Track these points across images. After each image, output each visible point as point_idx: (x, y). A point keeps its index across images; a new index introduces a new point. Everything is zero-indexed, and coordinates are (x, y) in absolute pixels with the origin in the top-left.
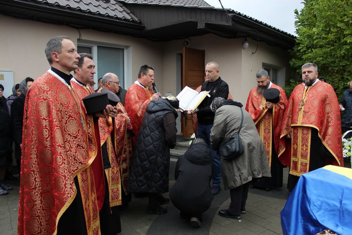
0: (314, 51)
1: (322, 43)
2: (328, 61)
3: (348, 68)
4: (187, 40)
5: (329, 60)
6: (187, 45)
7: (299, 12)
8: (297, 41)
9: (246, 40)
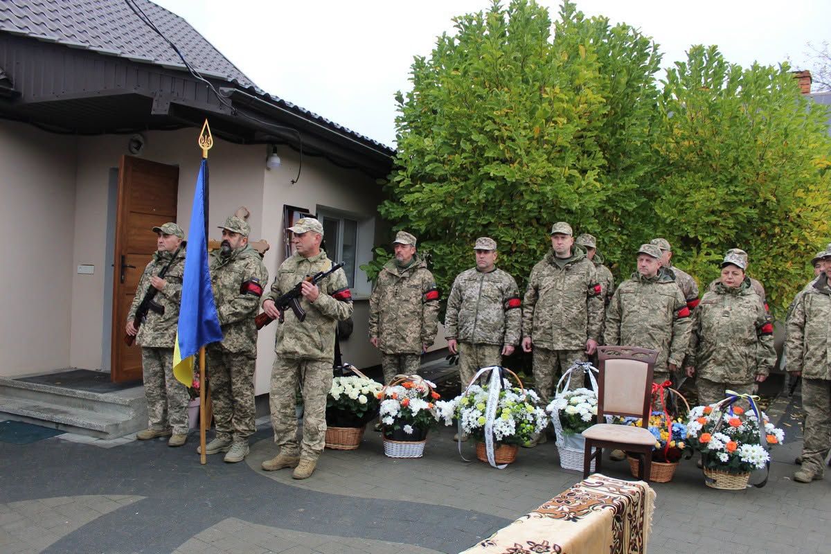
0: (427, 187)
1: (443, 173)
2: (455, 213)
3: (493, 231)
4: (138, 137)
5: (456, 210)
6: (138, 148)
7: (404, 97)
8: (396, 162)
9: (275, 151)
